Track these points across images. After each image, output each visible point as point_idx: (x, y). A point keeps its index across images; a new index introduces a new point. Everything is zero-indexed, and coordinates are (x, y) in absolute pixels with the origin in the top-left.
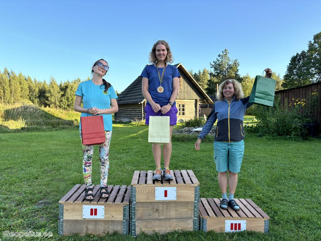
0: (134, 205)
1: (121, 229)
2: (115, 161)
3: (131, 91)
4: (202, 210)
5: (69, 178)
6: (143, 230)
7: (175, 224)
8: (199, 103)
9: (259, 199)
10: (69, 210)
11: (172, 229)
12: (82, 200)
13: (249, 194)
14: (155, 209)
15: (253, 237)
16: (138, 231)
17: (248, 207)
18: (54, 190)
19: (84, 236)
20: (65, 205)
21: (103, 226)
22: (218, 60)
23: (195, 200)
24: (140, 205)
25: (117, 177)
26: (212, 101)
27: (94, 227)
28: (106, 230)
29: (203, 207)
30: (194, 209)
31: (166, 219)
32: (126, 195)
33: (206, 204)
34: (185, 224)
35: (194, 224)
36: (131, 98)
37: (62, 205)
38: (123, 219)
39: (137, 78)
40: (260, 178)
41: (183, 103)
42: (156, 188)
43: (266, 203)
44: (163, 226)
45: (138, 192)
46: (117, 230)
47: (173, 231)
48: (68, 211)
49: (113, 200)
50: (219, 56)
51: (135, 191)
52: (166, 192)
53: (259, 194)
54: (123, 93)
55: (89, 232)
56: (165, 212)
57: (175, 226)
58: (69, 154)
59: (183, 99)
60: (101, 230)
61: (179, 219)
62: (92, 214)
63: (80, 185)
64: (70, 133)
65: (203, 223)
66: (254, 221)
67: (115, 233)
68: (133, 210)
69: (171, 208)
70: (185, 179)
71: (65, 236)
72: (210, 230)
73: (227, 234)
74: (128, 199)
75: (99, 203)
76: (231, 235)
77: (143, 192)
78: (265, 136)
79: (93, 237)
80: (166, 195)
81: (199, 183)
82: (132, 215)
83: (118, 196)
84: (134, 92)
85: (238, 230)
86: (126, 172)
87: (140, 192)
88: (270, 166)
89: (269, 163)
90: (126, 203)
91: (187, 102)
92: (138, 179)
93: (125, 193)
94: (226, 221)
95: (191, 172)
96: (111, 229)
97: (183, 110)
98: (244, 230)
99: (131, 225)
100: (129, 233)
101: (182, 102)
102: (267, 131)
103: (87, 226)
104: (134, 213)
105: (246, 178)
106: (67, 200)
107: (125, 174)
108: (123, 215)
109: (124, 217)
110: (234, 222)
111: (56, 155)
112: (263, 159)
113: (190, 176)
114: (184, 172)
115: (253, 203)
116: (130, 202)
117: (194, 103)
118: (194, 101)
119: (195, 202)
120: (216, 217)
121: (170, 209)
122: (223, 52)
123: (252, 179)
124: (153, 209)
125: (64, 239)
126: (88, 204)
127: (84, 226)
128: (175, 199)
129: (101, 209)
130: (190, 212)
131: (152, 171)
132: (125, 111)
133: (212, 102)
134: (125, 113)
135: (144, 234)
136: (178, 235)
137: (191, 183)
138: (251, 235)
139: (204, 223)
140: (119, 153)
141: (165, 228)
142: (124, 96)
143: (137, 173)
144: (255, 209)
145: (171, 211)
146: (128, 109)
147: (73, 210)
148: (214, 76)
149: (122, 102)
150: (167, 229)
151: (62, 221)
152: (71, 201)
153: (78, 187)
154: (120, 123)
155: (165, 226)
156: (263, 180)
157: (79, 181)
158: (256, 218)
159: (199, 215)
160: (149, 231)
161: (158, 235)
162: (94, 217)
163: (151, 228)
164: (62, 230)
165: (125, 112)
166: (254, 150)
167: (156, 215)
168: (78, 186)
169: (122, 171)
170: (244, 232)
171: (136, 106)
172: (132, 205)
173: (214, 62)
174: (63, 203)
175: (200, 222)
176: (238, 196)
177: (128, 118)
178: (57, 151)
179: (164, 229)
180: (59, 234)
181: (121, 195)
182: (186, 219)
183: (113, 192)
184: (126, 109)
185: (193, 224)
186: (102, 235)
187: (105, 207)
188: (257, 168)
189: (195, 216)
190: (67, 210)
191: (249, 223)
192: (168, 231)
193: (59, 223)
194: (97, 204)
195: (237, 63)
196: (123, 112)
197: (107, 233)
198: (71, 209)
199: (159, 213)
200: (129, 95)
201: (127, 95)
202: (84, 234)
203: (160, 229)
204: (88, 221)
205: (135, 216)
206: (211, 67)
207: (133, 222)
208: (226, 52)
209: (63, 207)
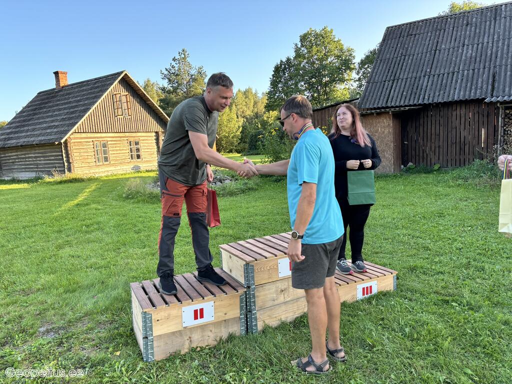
0: (253, 291)
1: (237, 329)
3: (29, 120)
6: (267, 322)
7: (303, 305)
8: (162, 138)
10: (161, 319)
11: (300, 311)
12: (176, 301)
14: (280, 290)
16: (260, 326)
19: (186, 353)
20: (154, 313)
21: (213, 330)
22: (173, 67)
24: (261, 289)
27: (200, 336)
28: (218, 336)
36: (32, 133)
37: (149, 314)
38: (239, 314)
39: (36, 97)
41: (137, 139)
42: (279, 261)
44: (290, 311)
45: (257, 271)
46: (233, 331)
48: (160, 321)
49: (220, 290)
50: (174, 60)
51: (254, 270)
54: (11, 126)
55: (194, 345)
56: (291, 291)
60: (209, 339)
62: (196, 318)
67: (231, 337)
68: (251, 299)
73: (362, 300)
75: (205, 298)
76: (369, 301)
77: (263, 270)
79: (202, 350)
82: (250, 306)
84: (36, 121)
85: (369, 295)
87: (259, 271)
90: (242, 290)
91: (143, 136)
92: (245, 254)
94: (358, 287)
96: (225, 333)
97: (138, 150)
99: (250, 320)
100: (247, 332)
101: (134, 137)
103: (191, 336)
104: (254, 302)
106: (153, 306)
108: (240, 308)
109: (241, 311)
110: (366, 285)
116: (247, 287)
117: (155, 138)
118: (154, 134)
120: (347, 284)
122: (179, 53)
124: (277, 291)
126: (189, 304)
127: (186, 339)
131: (243, 241)
132: (23, 158)
134: (23, 163)
141: (293, 312)
142: (14, 130)
146: (28, 154)
147: (168, 318)
148: (169, 92)
149: (14, 141)
150: (295, 313)
151: (152, 339)
153: (138, 286)
154: (13, 181)
155: (292, 310)
158: (385, 275)
160: (274, 323)
162: (200, 321)
164: (152, 354)
165: (21, 161)
167: (281, 298)
168: (135, 285)
171: (46, 147)
172: (249, 291)
173: (166, 70)
174: (151, 311)
177: (32, 171)
179: (291, 314)
180: (147, 361)
184: (25, 154)
186: (213, 344)
187: (214, 302)
190: (158, 320)
191: (379, 283)
192: (296, 316)
193: (147, 343)
194: (203, 301)
195: (203, 72)
196: (17, 161)
197: (219, 340)
198: (163, 318)
199: (284, 295)
200: (26, 128)
201: (22, 129)
202: (187, 351)
203: (287, 315)
204: (192, 329)
205: (255, 306)
206: (163, 78)
207: (254, 315)
208: (184, 54)
209: (151, 317)
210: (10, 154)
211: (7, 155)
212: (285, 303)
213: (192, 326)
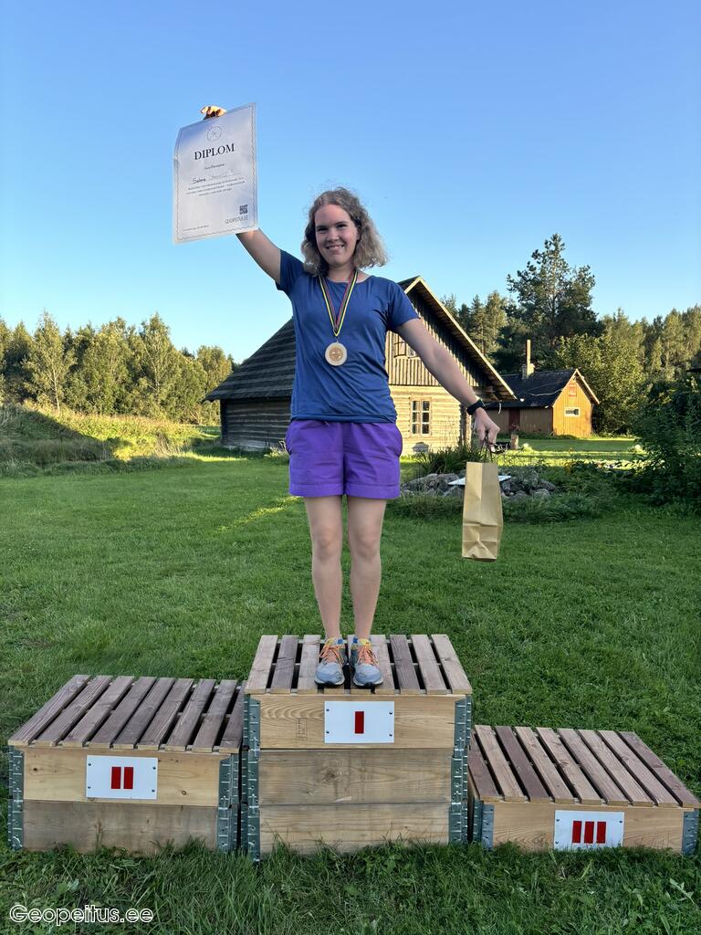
0: (255, 759)
1: (210, 833)
2: (215, 578)
4: (480, 773)
5: (67, 638)
6: (284, 838)
7: (390, 821)
9: (660, 725)
10: (42, 770)
11: (380, 836)
12: (83, 737)
13: (627, 706)
14: (325, 771)
15: (644, 869)
16: (266, 842)
17: (628, 763)
18: (13, 679)
19: (89, 855)
20: (29, 752)
21: (152, 823)
22: (532, 269)
23: (457, 744)
24: (275, 758)
25: (214, 636)
26: (512, 393)
27: (121, 827)
28: (162, 837)
29: (482, 759)
30: (453, 774)
31: (358, 804)
32: (233, 717)
33: (492, 748)
34: (422, 821)
35: (453, 821)
36: (269, 379)
37: (17, 753)
38: (217, 802)
40: (662, 648)
41: (426, 398)
42: (328, 704)
43: (685, 739)
44: (350, 827)
45: (267, 716)
46: (198, 836)
47: (381, 842)
48: (40, 773)
49: (188, 736)
50: (535, 255)
51: (259, 712)
52: (360, 717)
53: (662, 708)
54: (248, 366)
55: (109, 842)
56: (356, 781)
57: (389, 826)
58: (77, 554)
59: (425, 385)
60: (145, 835)
61: (401, 806)
62: (115, 785)
63: (86, 677)
64: (88, 483)
65: (481, 815)
66: (649, 816)
67: (192, 848)
68: (250, 775)
69: (378, 769)
70: (425, 673)
71: (28, 852)
72: (503, 840)
73: (561, 855)
74: (237, 732)
75: (141, 747)
76: (574, 863)
77: (283, 716)
78: (671, 502)
79: (121, 858)
80: (359, 728)
81: (468, 688)
82: (247, 791)
83: (206, 721)
84: (278, 361)
85: (595, 845)
86: (243, 621)
87: (274, 716)
88: (693, 607)
89: (687, 596)
90: (229, 749)
91: (439, 394)
92: (268, 671)
93: (230, 709)
94: (559, 814)
95: (444, 643)
96: (179, 833)
97: (426, 417)
98: (616, 846)
99: (246, 823)
100: (238, 847)
101: (422, 394)
102: (676, 487)
103: (102, 821)
104: (256, 785)
105: (617, 649)
106: (37, 737)
107: (239, 627)
108: (220, 790)
109: (221, 796)
110: (585, 817)
111: (35, 555)
112: (669, 581)
113: (443, 660)
114: (421, 641)
115: (643, 749)
116: (244, 747)
119: (457, 750)
120: (526, 798)
121: (373, 772)
122: (546, 243)
123: (636, 653)
124: (318, 772)
125: (25, 863)
126: (102, 752)
127: (92, 823)
128: (392, 740)
129: (146, 769)
130: (439, 783)
131: (319, 636)
132: (254, 418)
133: (511, 396)
134: (253, 425)
135: (286, 855)
136: (399, 857)
137: (443, 687)
138: (639, 862)
139: (484, 816)
140: (227, 553)
141: (356, 833)
142: (249, 373)
143: (268, 642)
144: (651, 770)
145: (378, 778)
146: (262, 412)
147: (56, 770)
148: (518, 314)
149: (244, 391)
150: (363, 836)
151: (20, 804)
152: (47, 740)
153: (80, 684)
154: (236, 453)
155: (355, 827)
156: (672, 657)
157: (93, 650)
158: (657, 805)
159: (470, 793)
160: (302, 841)
161: (334, 858)
162: (122, 794)
163: (309, 833)
164: (21, 834)
165: (251, 423)
166: (638, 551)
167: (327, 791)
168: (78, 680)
169: (232, 617)
170: (616, 850)
172: (246, 757)
173: (519, 274)
174: (21, 747)
175: (472, 816)
176: (592, 710)
177: (262, 440)
178: (41, 543)
179: (354, 836)
180: (11, 843)
181: (217, 716)
182: (425, 805)
183: (190, 704)
184: (256, 412)
185: (447, 821)
186: (149, 850)
187: (159, 761)
188: (651, 611)
189: (454, 798)
190: (35, 769)
191: (632, 820)
192: (365, 844)
193: (12, 809)
194: (134, 752)
195: (587, 277)
196: (246, 421)
197: (165, 847)
198: (46, 767)
199: (336, 784)
200: (263, 371)
201: (259, 372)
202: (90, 848)
203: (340, 835)
204: (104, 808)
205: (256, 792)
206: (511, 290)
207: (251, 814)
208: (556, 245)
209: (22, 760)
210: (239, 410)
211: (235, 411)
212: (339, 806)
213: (105, 799)
